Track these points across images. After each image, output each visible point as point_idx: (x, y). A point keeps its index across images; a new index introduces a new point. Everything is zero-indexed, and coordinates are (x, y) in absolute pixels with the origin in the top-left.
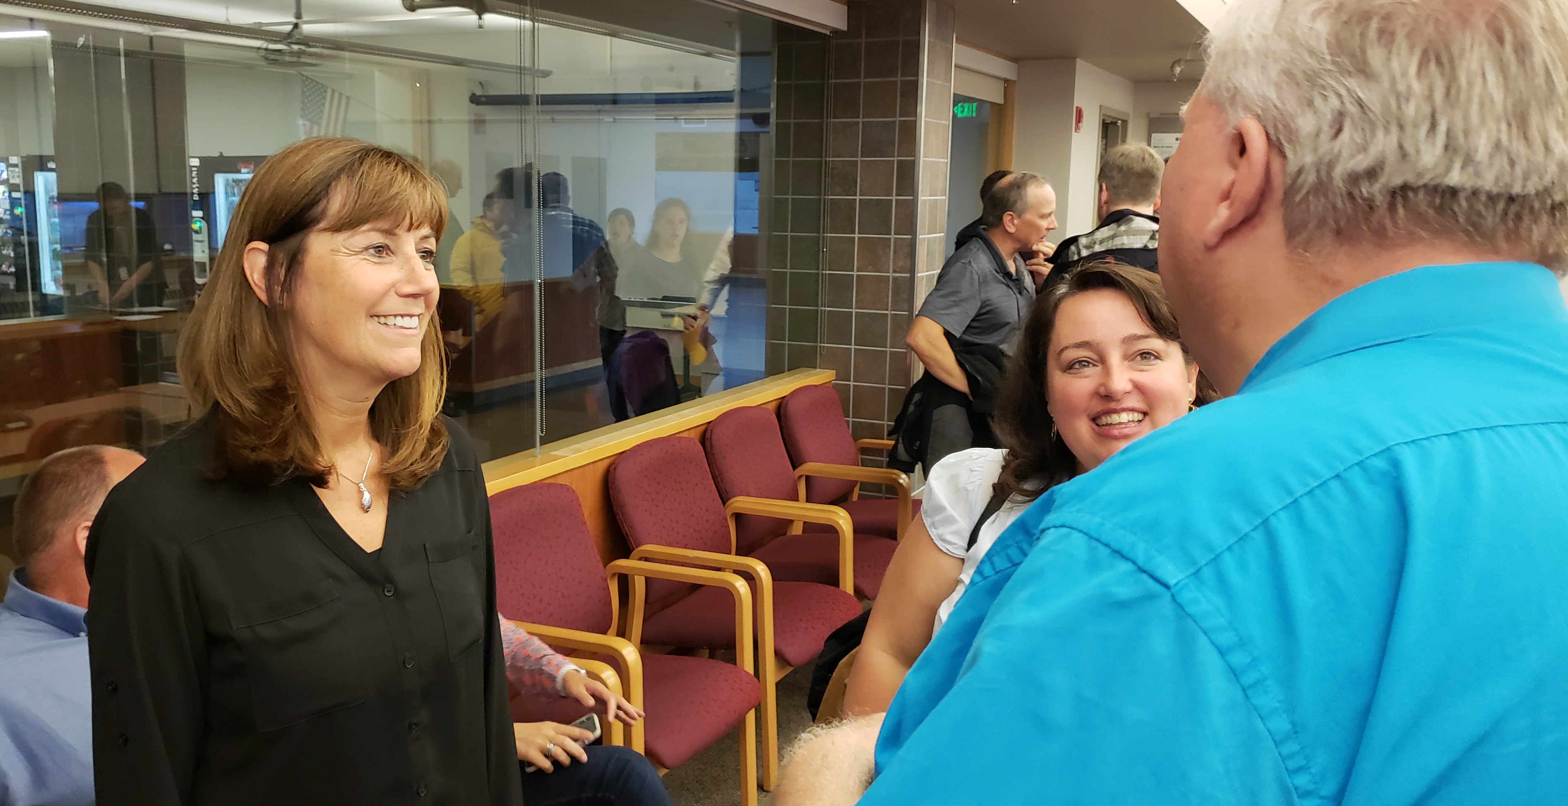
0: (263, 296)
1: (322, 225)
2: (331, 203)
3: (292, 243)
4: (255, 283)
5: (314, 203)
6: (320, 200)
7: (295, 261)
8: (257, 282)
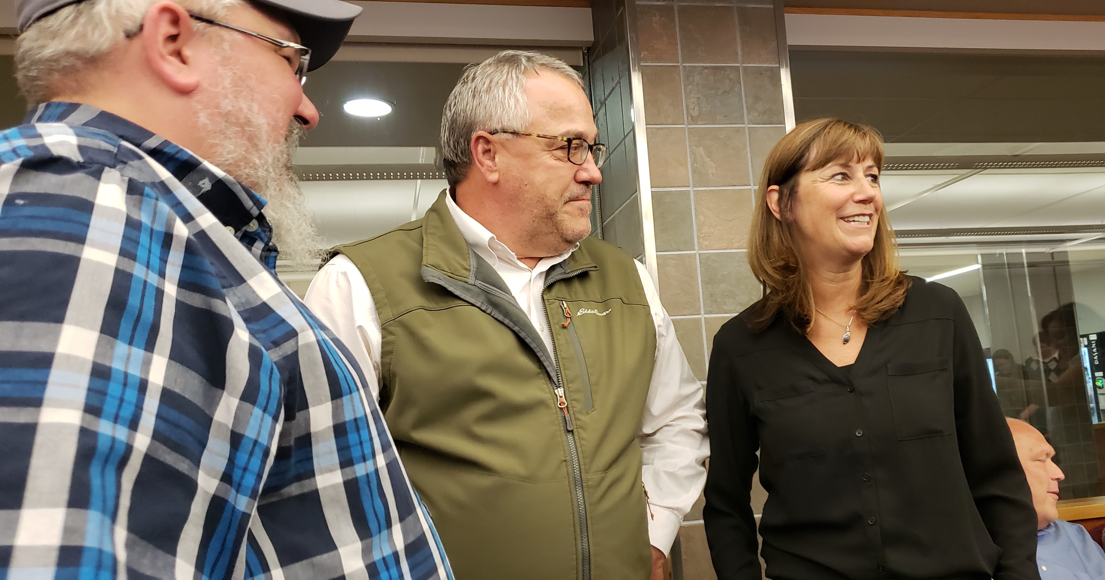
0: (778, 216)
1: (806, 168)
2: (811, 155)
3: (791, 182)
4: (774, 210)
5: (802, 156)
6: (805, 154)
7: (793, 193)
8: (775, 209)
